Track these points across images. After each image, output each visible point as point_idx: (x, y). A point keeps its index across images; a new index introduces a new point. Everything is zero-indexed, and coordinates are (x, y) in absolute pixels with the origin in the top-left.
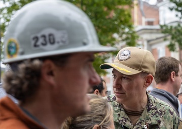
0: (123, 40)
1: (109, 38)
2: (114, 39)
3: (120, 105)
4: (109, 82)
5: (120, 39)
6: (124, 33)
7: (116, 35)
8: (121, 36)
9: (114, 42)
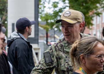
0: (102, 7)
1: (95, 6)
2: (97, 7)
3: (68, 43)
4: (94, 29)
5: (100, 7)
6: (102, 4)
7: (98, 5)
8: (101, 5)
9: (97, 8)
